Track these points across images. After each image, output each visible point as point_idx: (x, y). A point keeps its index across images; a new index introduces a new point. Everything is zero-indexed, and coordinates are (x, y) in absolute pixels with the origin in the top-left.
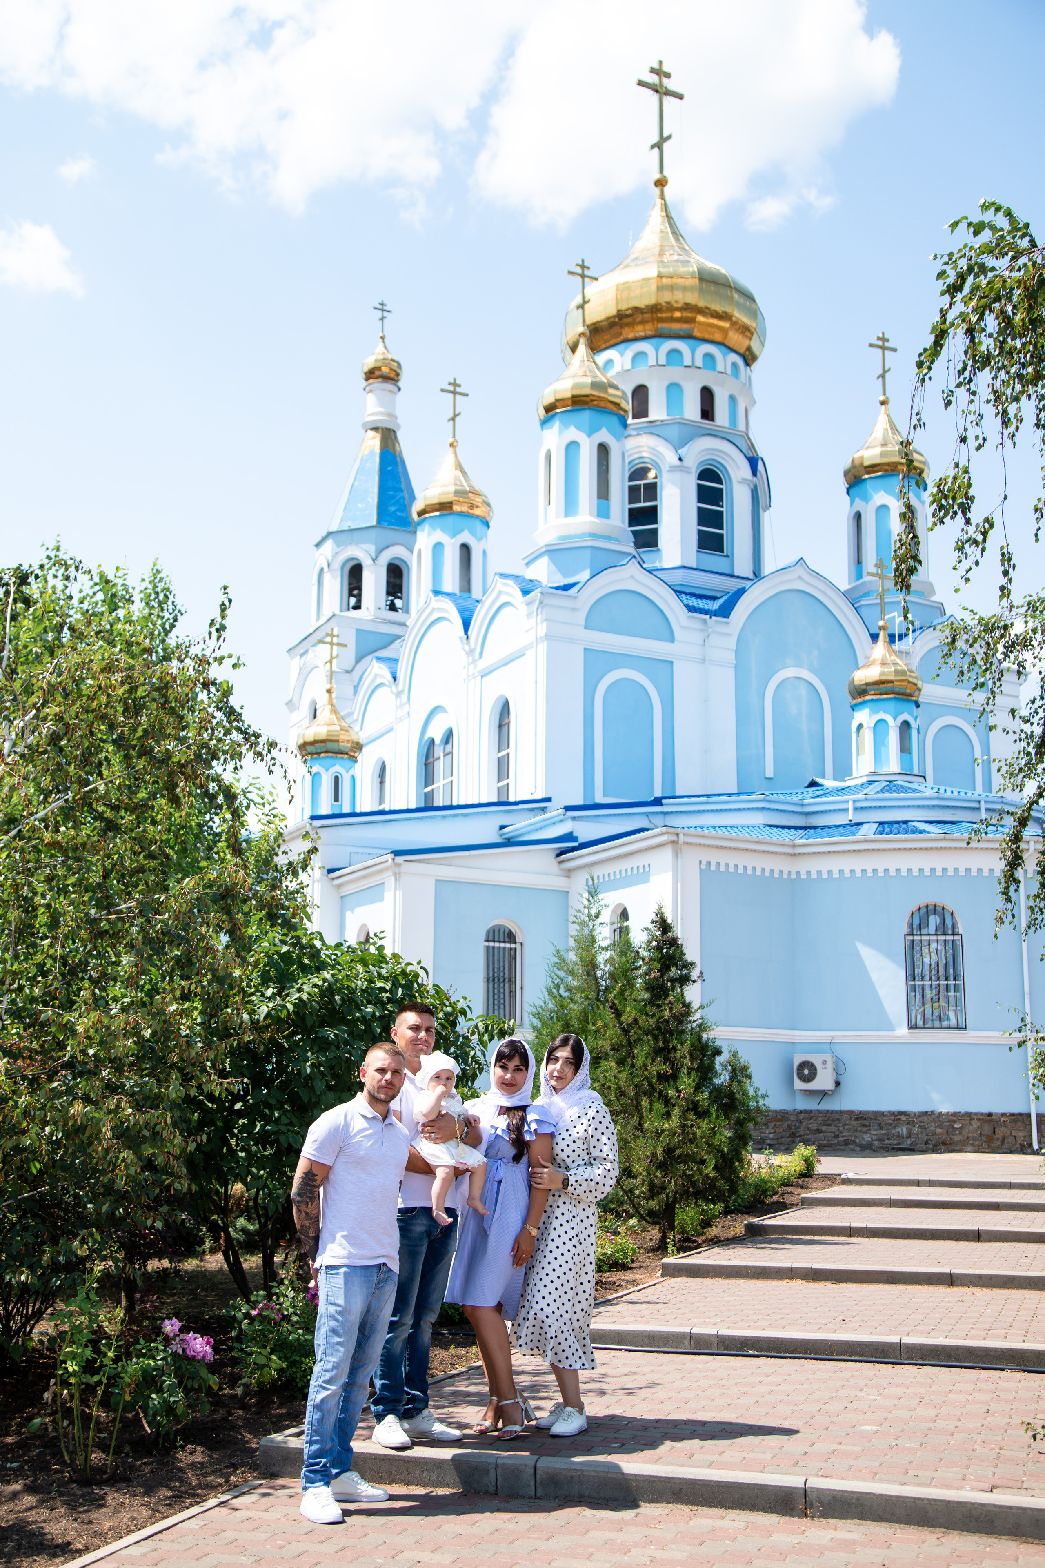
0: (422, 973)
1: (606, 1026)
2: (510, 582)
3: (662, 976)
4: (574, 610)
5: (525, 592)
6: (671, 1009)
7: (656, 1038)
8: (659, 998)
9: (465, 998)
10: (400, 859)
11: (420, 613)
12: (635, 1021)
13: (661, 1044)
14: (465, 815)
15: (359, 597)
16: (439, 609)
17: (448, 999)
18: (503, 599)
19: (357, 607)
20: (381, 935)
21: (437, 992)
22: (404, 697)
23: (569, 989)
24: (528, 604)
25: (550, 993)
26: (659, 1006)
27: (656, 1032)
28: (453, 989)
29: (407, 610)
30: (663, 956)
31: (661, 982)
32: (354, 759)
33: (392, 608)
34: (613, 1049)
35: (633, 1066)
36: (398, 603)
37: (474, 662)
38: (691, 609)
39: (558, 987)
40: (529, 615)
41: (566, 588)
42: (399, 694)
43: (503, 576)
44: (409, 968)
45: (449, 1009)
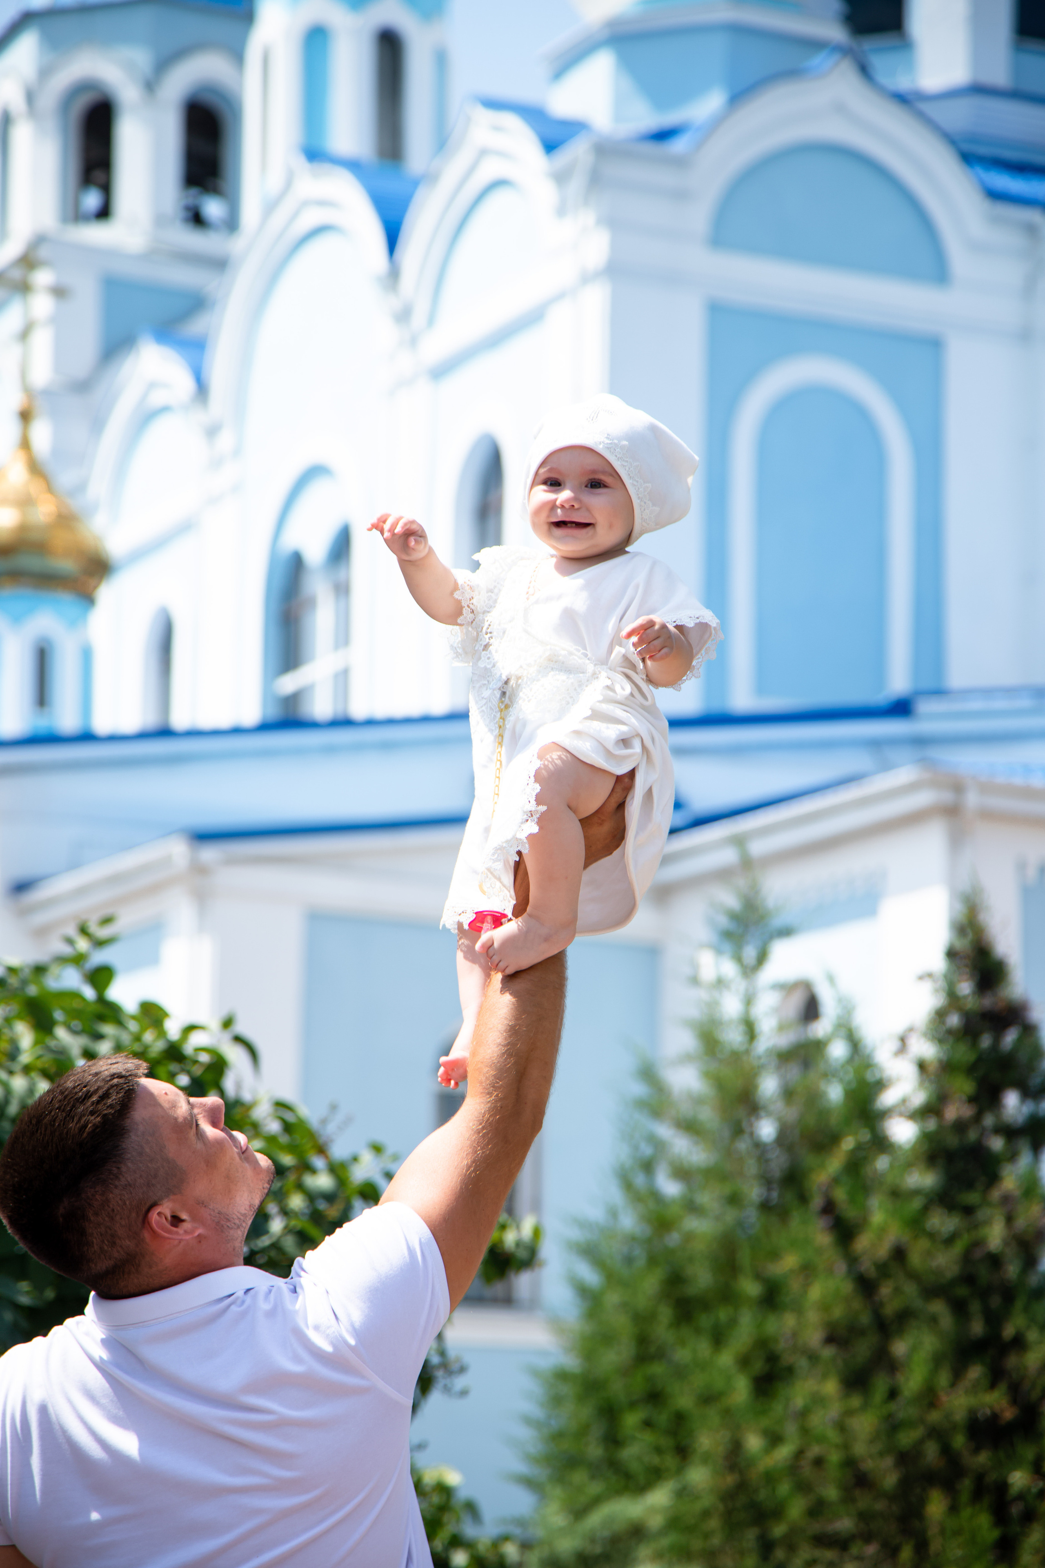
0: (235, 1055)
1: (807, 1270)
2: (512, 122)
3: (977, 1118)
4: (681, 195)
5: (550, 146)
6: (1009, 1219)
7: (959, 1308)
8: (970, 1185)
9: (377, 1149)
10: (210, 854)
11: (270, 207)
12: (899, 1254)
13: (977, 1328)
14: (387, 746)
15: (106, 189)
16: (322, 203)
17: (321, 1150)
18: (489, 170)
19: (104, 213)
20: (102, 933)
21: (287, 1127)
22: (225, 440)
23: (682, 1173)
24: (561, 178)
25: (627, 1184)
26: (968, 1211)
27: (962, 1291)
28: (339, 1117)
29: (232, 224)
30: (979, 1060)
31: (972, 1135)
32: (88, 598)
33: (197, 219)
34: (831, 1339)
35: (893, 1394)
36: (213, 208)
37: (413, 341)
38: (995, 195)
39: (648, 1167)
40: (561, 211)
41: (663, 135)
42: (212, 432)
43: (493, 104)
44: (197, 1040)
45: (322, 1181)
